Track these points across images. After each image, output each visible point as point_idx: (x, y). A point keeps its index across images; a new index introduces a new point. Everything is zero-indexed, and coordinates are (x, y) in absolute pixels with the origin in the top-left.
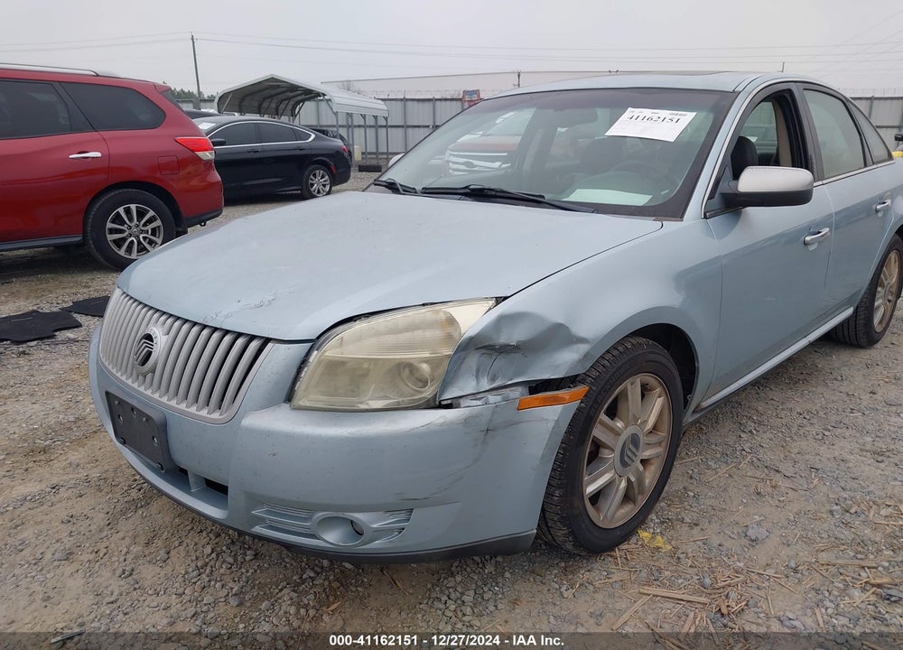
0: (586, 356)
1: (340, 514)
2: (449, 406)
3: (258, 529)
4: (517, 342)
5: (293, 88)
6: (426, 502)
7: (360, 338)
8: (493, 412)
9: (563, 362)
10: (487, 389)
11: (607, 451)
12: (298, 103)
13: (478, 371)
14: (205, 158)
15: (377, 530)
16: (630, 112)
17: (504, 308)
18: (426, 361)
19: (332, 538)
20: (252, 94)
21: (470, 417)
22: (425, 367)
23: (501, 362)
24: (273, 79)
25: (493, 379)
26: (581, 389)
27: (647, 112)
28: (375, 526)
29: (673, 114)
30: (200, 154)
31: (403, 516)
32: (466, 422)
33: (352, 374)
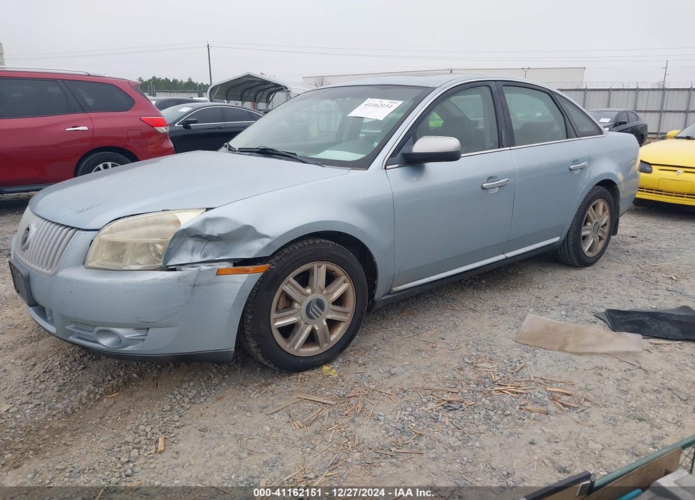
0: (269, 246)
1: (107, 328)
2: (174, 270)
3: (72, 338)
4: (218, 235)
5: (266, 82)
6: (156, 325)
7: (122, 229)
8: (198, 275)
9: (253, 249)
10: (200, 261)
11: (296, 304)
12: (271, 93)
13: (193, 250)
14: (161, 132)
15: (128, 339)
16: (370, 101)
17: (210, 214)
18: (161, 243)
19: (106, 342)
20: (236, 86)
21: (182, 277)
22: (160, 247)
23: (209, 246)
24: (248, 76)
25: (205, 256)
26: (266, 266)
27: (377, 101)
28: (127, 337)
29: (392, 103)
30: (158, 129)
31: (144, 333)
32: (179, 279)
33: (118, 249)
